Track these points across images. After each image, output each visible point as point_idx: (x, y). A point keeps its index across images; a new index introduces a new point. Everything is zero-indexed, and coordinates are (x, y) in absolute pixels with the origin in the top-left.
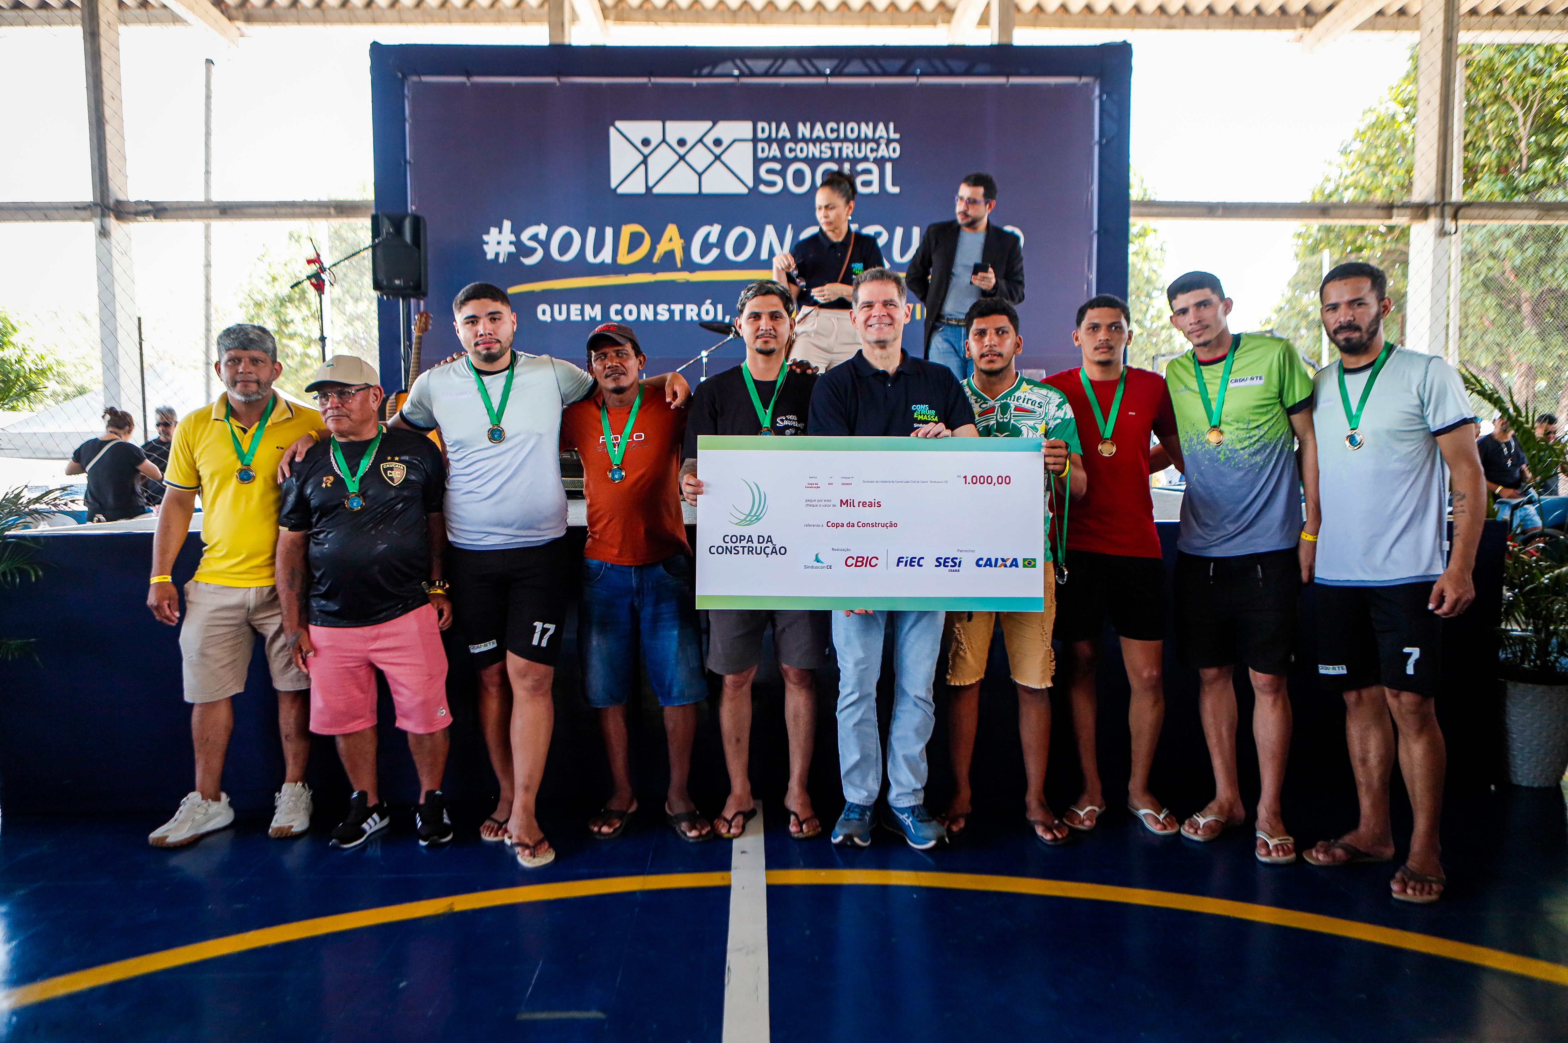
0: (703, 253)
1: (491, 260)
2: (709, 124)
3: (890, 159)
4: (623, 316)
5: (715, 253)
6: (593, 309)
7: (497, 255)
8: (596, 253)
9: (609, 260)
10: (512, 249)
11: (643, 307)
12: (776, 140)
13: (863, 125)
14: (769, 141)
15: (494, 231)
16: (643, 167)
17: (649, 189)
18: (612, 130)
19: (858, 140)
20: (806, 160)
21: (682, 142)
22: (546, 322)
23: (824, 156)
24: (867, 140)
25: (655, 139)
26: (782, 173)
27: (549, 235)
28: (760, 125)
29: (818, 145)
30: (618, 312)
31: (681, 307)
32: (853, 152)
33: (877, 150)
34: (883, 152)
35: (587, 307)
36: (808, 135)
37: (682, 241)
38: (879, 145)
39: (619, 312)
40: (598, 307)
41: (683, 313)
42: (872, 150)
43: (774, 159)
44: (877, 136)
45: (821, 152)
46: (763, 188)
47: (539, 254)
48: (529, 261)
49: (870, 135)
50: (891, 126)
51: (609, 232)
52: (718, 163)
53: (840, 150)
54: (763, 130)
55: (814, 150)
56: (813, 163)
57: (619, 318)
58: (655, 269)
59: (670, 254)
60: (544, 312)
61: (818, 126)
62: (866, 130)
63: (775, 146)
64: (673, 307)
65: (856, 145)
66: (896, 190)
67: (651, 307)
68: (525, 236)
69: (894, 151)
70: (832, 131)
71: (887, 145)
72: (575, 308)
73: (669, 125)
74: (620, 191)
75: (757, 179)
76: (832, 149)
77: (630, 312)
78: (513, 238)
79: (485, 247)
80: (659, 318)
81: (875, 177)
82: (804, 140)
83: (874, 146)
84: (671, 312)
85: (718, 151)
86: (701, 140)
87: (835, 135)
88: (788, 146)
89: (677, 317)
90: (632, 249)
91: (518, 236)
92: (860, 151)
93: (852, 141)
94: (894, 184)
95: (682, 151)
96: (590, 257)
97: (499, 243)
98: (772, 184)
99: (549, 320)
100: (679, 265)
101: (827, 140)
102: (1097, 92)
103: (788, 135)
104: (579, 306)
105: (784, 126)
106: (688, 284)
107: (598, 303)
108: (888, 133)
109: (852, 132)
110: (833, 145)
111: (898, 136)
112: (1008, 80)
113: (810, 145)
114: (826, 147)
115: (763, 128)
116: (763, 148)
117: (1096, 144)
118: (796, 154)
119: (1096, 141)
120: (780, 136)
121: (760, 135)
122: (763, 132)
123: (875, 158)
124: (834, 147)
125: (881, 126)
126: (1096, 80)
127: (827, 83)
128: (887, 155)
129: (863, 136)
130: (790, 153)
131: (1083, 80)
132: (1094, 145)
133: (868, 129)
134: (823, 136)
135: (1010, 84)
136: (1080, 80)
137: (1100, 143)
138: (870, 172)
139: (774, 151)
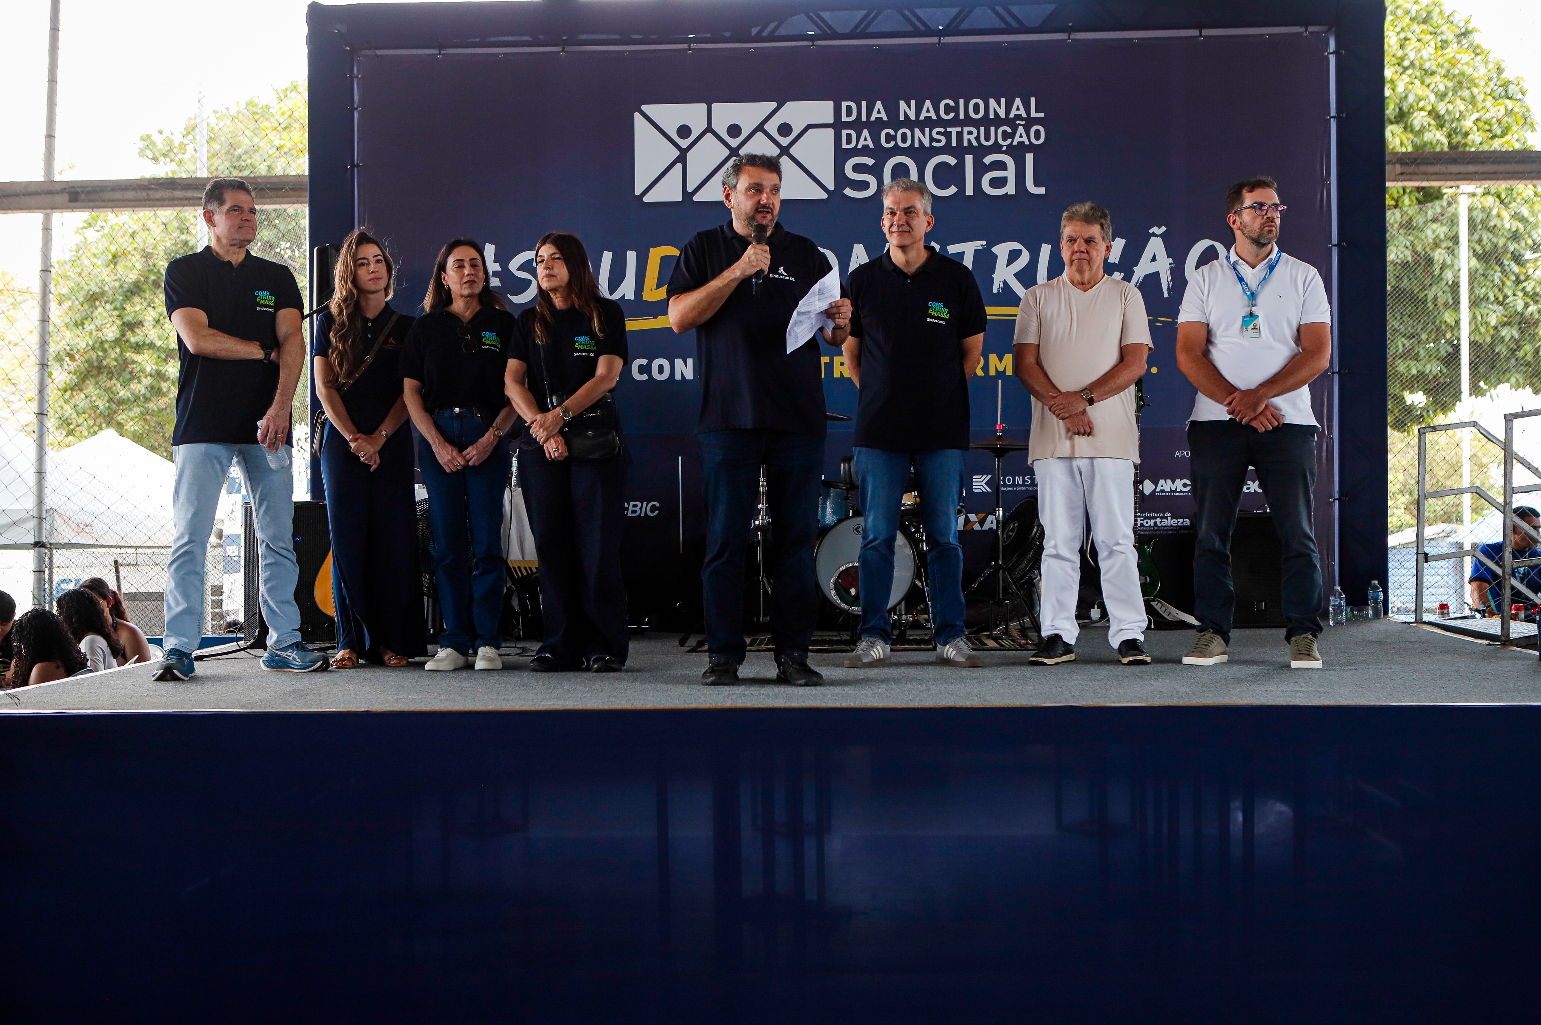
3: (1031, 148)
4: (649, 374)
8: (613, 289)
9: (630, 296)
11: (679, 361)
12: (868, 125)
13: (992, 102)
14: (858, 125)
16: (679, 166)
19: (986, 122)
20: (910, 152)
21: (734, 131)
23: (936, 145)
24: (998, 121)
25: (698, 127)
26: (877, 171)
28: (844, 104)
29: (927, 130)
30: (643, 369)
32: (978, 139)
33: (1012, 136)
34: (1020, 137)
36: (912, 116)
38: (1015, 128)
42: (1005, 136)
43: (865, 151)
44: (1012, 116)
45: (932, 140)
46: (848, 192)
48: (523, 299)
49: (1002, 115)
50: (1033, 100)
51: (631, 257)
53: (960, 135)
55: (922, 137)
56: (921, 155)
57: (643, 377)
61: (928, 104)
62: (997, 108)
63: (865, 133)
65: (982, 129)
66: (1041, 191)
68: (514, 265)
69: (1038, 136)
70: (948, 109)
71: (1027, 128)
74: (646, 199)
75: (842, 180)
76: (948, 135)
77: (661, 369)
78: (498, 267)
81: (1010, 174)
82: (909, 123)
86: (760, 128)
87: (952, 115)
88: (885, 132)
91: (505, 264)
92: (987, 139)
93: (976, 124)
94: (1037, 184)
98: (863, 185)
101: (940, 122)
102: (1332, 47)
103: (885, 117)
105: (879, 106)
108: (1028, 111)
109: (976, 111)
110: (949, 129)
111: (1042, 115)
112: (1201, 32)
113: (917, 131)
114: (938, 133)
115: (849, 109)
116: (849, 136)
117: (1332, 120)
118: (896, 144)
119: (1332, 115)
120: (873, 119)
121: (844, 118)
122: (849, 113)
123: (1010, 146)
124: (951, 132)
125: (1018, 101)
126: (1330, 29)
127: (939, 43)
128: (1027, 143)
129: (992, 116)
130: (888, 142)
131: (1311, 29)
132: (1329, 121)
133: (1000, 106)
134: (934, 118)
135: (1204, 37)
136: (1306, 30)
137: (1338, 118)
138: (1002, 166)
139: (865, 140)
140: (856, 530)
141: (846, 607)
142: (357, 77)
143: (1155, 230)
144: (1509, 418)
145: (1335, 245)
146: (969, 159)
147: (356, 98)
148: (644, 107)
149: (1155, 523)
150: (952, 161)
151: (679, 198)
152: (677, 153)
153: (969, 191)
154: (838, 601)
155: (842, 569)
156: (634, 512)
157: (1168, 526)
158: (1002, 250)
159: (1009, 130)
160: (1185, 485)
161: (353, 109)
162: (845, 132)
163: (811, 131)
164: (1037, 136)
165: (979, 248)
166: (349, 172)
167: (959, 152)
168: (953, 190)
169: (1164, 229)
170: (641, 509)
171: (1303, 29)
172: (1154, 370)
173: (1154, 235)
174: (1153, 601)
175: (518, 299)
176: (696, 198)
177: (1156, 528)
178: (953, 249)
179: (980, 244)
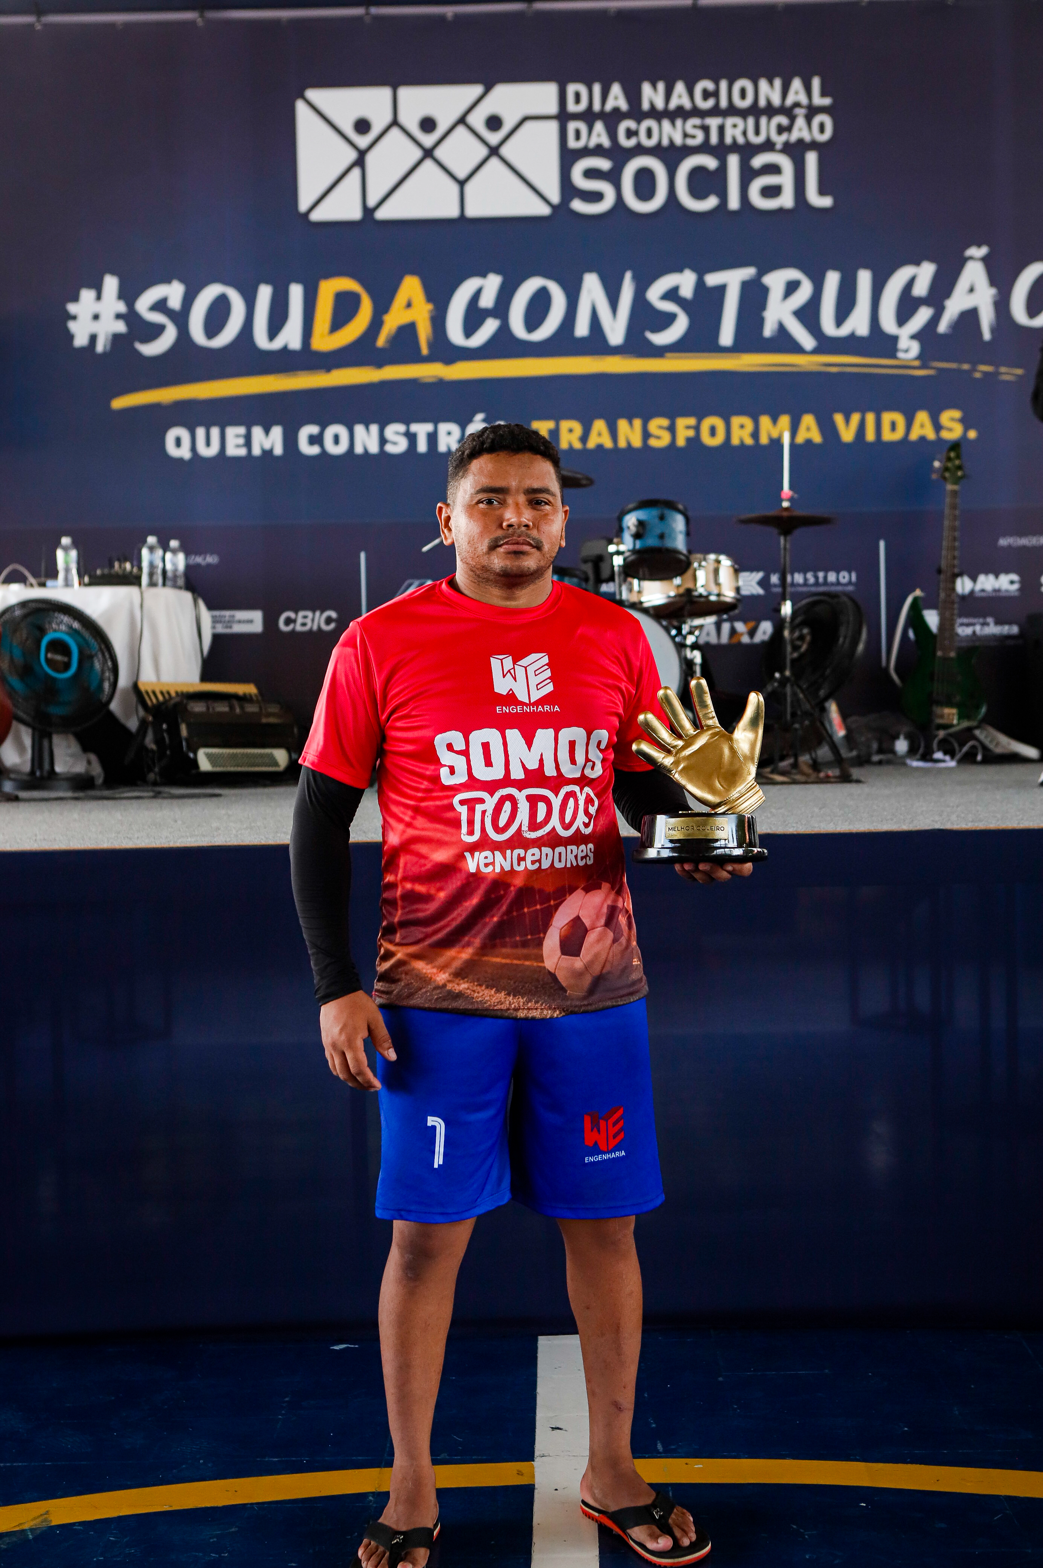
0: (470, 329)
1: (82, 349)
2: (476, 90)
3: (814, 145)
4: (321, 445)
5: (490, 326)
6: (267, 435)
7: (93, 338)
8: (272, 333)
9: (296, 345)
10: (121, 327)
11: (359, 429)
12: (602, 115)
13: (763, 84)
14: (589, 117)
15: (87, 295)
17: (368, 212)
18: (301, 107)
19: (755, 111)
20: (657, 151)
21: (428, 125)
22: (180, 460)
23: (690, 142)
24: (770, 111)
25: (380, 120)
26: (614, 177)
27: (188, 300)
28: (572, 88)
29: (679, 122)
30: (312, 440)
31: (429, 427)
32: (745, 133)
33: (789, 129)
34: (800, 131)
35: (257, 432)
36: (660, 104)
37: (430, 306)
38: (792, 119)
39: (315, 440)
40: (277, 432)
41: (432, 438)
42: (781, 129)
43: (598, 151)
44: (789, 101)
45: (686, 135)
47: (170, 335)
48: (151, 349)
49: (776, 101)
50: (816, 83)
51: (296, 292)
53: (721, 129)
54: (578, 99)
55: (671, 133)
56: (671, 156)
57: (314, 450)
58: (379, 359)
59: (408, 331)
60: (178, 442)
61: (680, 87)
62: (769, 92)
63: (599, 127)
64: (415, 428)
65: (751, 121)
66: (826, 202)
67: (374, 428)
68: (144, 304)
69: (821, 130)
70: (706, 95)
71: (809, 119)
72: (235, 434)
73: (405, 93)
75: (568, 189)
76: (706, 129)
77: (336, 440)
78: (122, 307)
79: (72, 326)
80: (390, 448)
81: (786, 179)
82: (655, 114)
83: (783, 120)
84: (412, 438)
85: (494, 138)
86: (462, 121)
87: (710, 103)
88: (624, 126)
89: (422, 447)
90: (339, 321)
91: (130, 304)
92: (757, 132)
93: (743, 114)
94: (822, 192)
96: (261, 339)
97: (96, 317)
98: (596, 197)
99: (187, 456)
100: (425, 351)
101: (696, 112)
103: (623, 105)
104: (242, 430)
105: (616, 89)
106: (441, 384)
107: (277, 423)
108: (809, 96)
109: (743, 97)
110: (707, 121)
111: (828, 102)
113: (665, 124)
114: (693, 127)
115: (577, 94)
116: (577, 132)
118: (638, 141)
120: (608, 108)
121: (572, 107)
122: (577, 101)
123: (785, 143)
124: (709, 126)
125: (796, 83)
128: (808, 139)
129: (762, 103)
130: (627, 138)
133: (773, 90)
134: (688, 106)
138: (776, 169)
139: (599, 136)
143: (973, 251)
146: (733, 161)
150: (711, 163)
152: (353, 155)
153: (734, 203)
156: (304, 625)
158: (776, 280)
159: (785, 122)
160: (1012, 582)
162: (572, 126)
163: (529, 126)
165: (747, 277)
167: (721, 151)
168: (711, 202)
169: (984, 250)
170: (313, 620)
172: (972, 434)
173: (971, 258)
174: (977, 727)
175: (148, 350)
176: (380, 215)
178: (713, 279)
179: (748, 272)
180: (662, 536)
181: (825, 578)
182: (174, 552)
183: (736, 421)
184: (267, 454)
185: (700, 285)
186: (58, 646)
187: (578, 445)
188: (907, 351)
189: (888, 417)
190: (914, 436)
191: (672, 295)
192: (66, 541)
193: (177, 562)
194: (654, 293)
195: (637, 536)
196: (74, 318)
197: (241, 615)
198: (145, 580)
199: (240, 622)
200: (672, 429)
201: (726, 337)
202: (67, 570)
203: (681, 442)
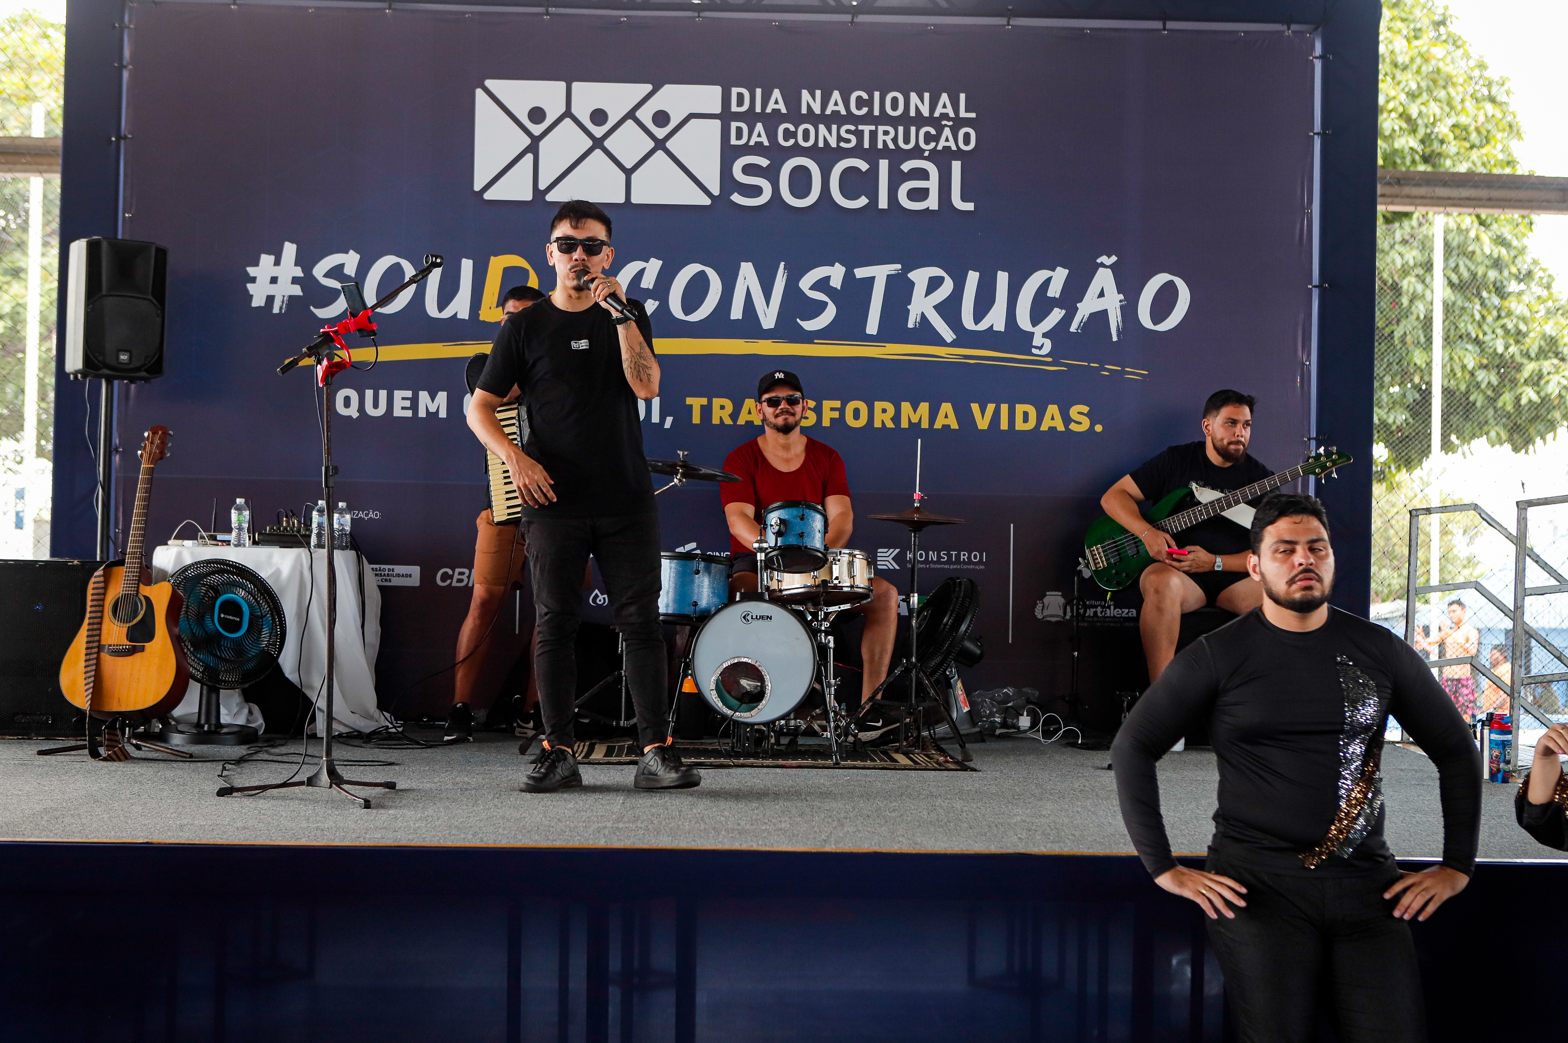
1: (260, 309)
3: (959, 154)
6: (433, 400)
7: (270, 300)
8: (443, 303)
9: (464, 314)
10: (297, 291)
12: (763, 117)
13: (914, 97)
14: (750, 117)
15: (266, 260)
16: (529, 157)
19: (905, 120)
20: (813, 152)
22: (349, 419)
23: (844, 146)
24: (920, 120)
26: (771, 173)
27: (363, 269)
28: (735, 91)
29: (834, 127)
32: (895, 140)
33: (936, 139)
34: (946, 141)
35: (424, 396)
36: (817, 109)
38: (940, 130)
40: (442, 397)
42: (928, 138)
43: (758, 149)
44: (937, 114)
45: (840, 139)
46: (736, 198)
47: (343, 301)
48: (326, 312)
49: (926, 112)
50: (962, 96)
51: (467, 266)
52: (660, 153)
53: (873, 135)
54: (740, 100)
55: (827, 136)
56: (826, 157)
60: (347, 402)
61: (836, 95)
62: (920, 104)
63: (759, 127)
65: (901, 129)
66: (970, 206)
68: (320, 270)
70: (860, 103)
71: (955, 130)
72: (402, 396)
74: (487, 196)
75: (729, 183)
76: (859, 134)
78: (298, 272)
79: (251, 287)
81: (933, 184)
82: (812, 118)
83: (931, 129)
85: (660, 133)
86: (631, 115)
87: (865, 110)
88: (783, 127)
91: (307, 270)
92: (907, 141)
93: (894, 122)
94: (964, 199)
95: (598, 131)
96: (431, 308)
97: (274, 280)
98: (754, 191)
99: (355, 415)
101: (850, 118)
102: (1318, 50)
103: (783, 109)
104: (409, 394)
105: (777, 94)
107: (443, 389)
108: (956, 109)
109: (895, 107)
110: (860, 127)
111: (973, 115)
112: (1164, 25)
113: (822, 127)
114: (848, 131)
115: (740, 97)
116: (739, 131)
117: (1316, 137)
118: (796, 142)
119: (1316, 131)
120: (769, 110)
121: (734, 108)
122: (740, 103)
123: (933, 151)
124: (863, 131)
125: (945, 98)
126: (1316, 29)
127: (852, 22)
128: (954, 148)
129: (913, 113)
130: (786, 139)
131: (1294, 27)
132: (1313, 137)
133: (923, 102)
134: (843, 112)
135: (1169, 30)
136: (1289, 29)
137: (1323, 135)
138: (923, 174)
139: (759, 135)
140: (744, 617)
141: (729, 712)
142: (129, 28)
143: (1103, 259)
144: (1523, 506)
145: (1315, 287)
146: (884, 165)
147: (127, 53)
148: (489, 83)
149: (1095, 613)
150: (863, 166)
151: (528, 196)
152: (527, 141)
153: (883, 204)
154: (720, 704)
155: (725, 665)
157: (1110, 617)
158: (920, 277)
159: (933, 132)
161: (122, 67)
162: (734, 125)
164: (967, 141)
165: (893, 272)
166: (113, 146)
168: (863, 201)
169: (1114, 258)
170: (469, 577)
171: (1285, 27)
172: (1099, 428)
173: (1103, 265)
175: (322, 313)
176: (549, 197)
177: (1095, 619)
178: (861, 273)
179: (894, 268)
180: (801, 535)
181: (958, 556)
182: (342, 512)
183: (879, 405)
184: (432, 416)
185: (849, 276)
186: (232, 607)
187: (728, 421)
188: (1040, 348)
189: (1020, 408)
190: (1044, 427)
191: (822, 285)
192: (240, 501)
193: (343, 521)
194: (806, 283)
195: (779, 534)
196: (253, 280)
197: (399, 569)
198: (314, 540)
199: (398, 575)
200: (818, 410)
201: (872, 327)
202: (240, 529)
203: (826, 423)
